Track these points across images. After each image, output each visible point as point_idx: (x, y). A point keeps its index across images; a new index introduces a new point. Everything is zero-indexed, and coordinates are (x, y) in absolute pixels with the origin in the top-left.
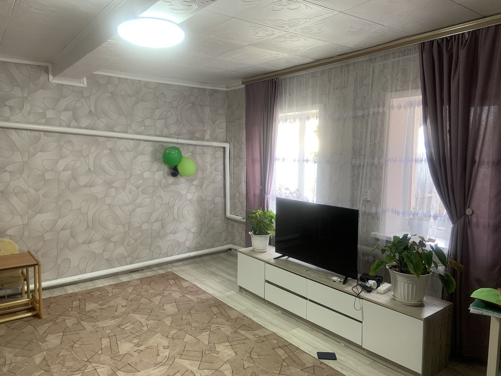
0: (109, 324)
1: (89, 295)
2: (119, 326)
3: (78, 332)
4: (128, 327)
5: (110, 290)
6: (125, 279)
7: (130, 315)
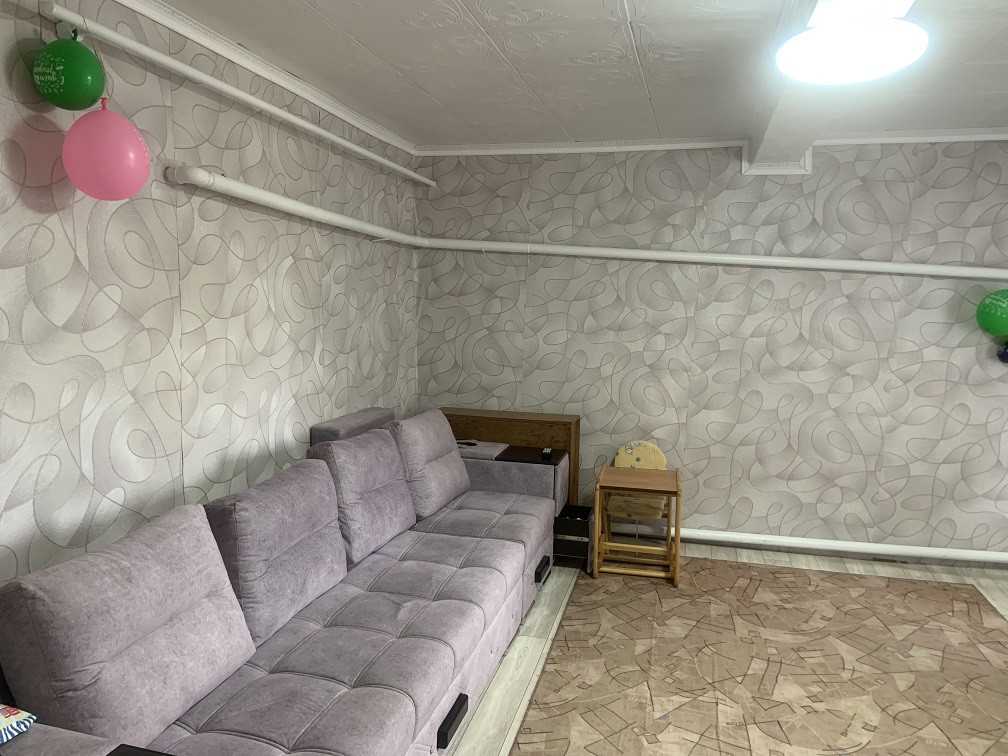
0: (780, 639)
1: (772, 576)
2: (797, 650)
3: (721, 630)
4: (814, 659)
5: (815, 580)
6: (856, 568)
7: (831, 639)
